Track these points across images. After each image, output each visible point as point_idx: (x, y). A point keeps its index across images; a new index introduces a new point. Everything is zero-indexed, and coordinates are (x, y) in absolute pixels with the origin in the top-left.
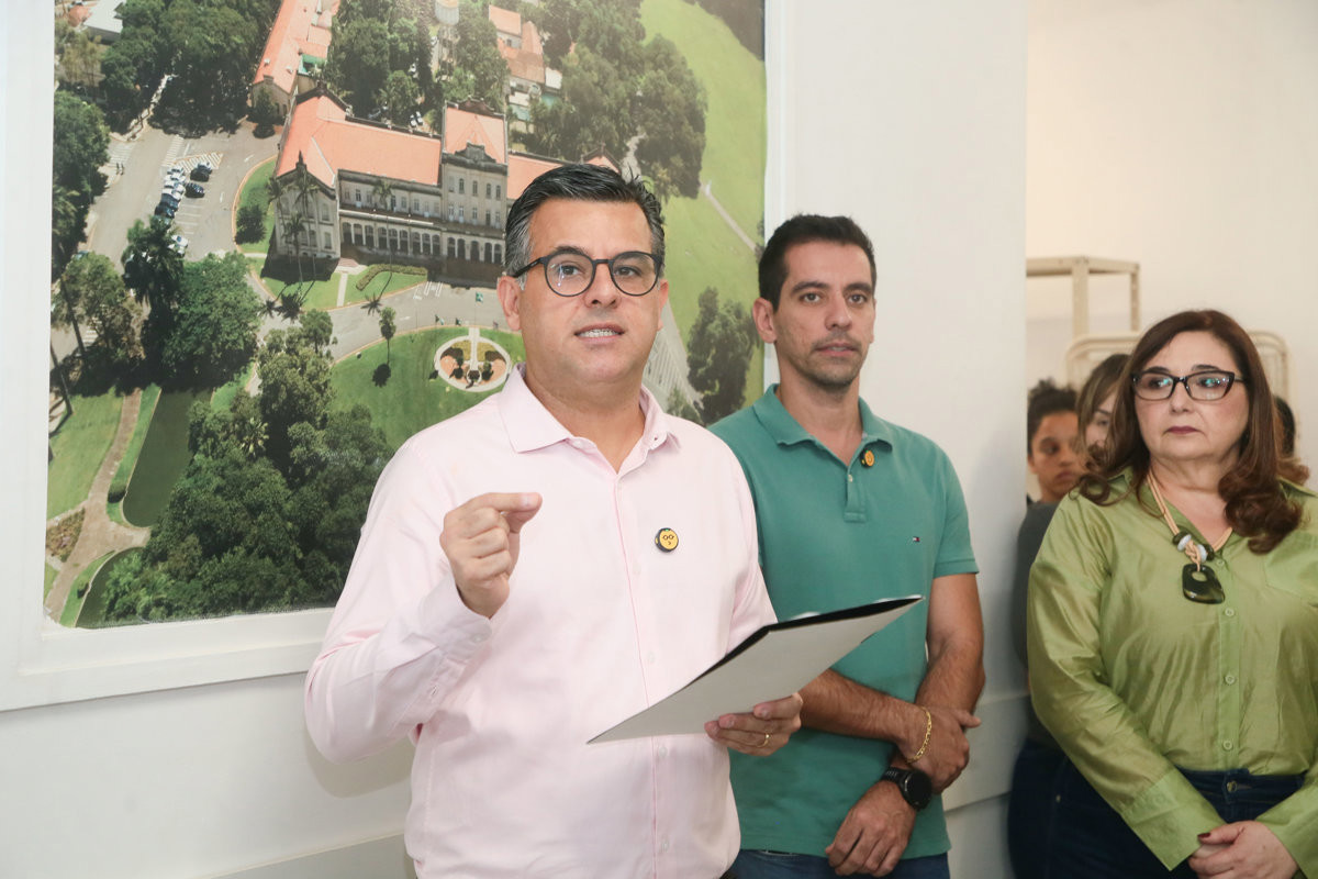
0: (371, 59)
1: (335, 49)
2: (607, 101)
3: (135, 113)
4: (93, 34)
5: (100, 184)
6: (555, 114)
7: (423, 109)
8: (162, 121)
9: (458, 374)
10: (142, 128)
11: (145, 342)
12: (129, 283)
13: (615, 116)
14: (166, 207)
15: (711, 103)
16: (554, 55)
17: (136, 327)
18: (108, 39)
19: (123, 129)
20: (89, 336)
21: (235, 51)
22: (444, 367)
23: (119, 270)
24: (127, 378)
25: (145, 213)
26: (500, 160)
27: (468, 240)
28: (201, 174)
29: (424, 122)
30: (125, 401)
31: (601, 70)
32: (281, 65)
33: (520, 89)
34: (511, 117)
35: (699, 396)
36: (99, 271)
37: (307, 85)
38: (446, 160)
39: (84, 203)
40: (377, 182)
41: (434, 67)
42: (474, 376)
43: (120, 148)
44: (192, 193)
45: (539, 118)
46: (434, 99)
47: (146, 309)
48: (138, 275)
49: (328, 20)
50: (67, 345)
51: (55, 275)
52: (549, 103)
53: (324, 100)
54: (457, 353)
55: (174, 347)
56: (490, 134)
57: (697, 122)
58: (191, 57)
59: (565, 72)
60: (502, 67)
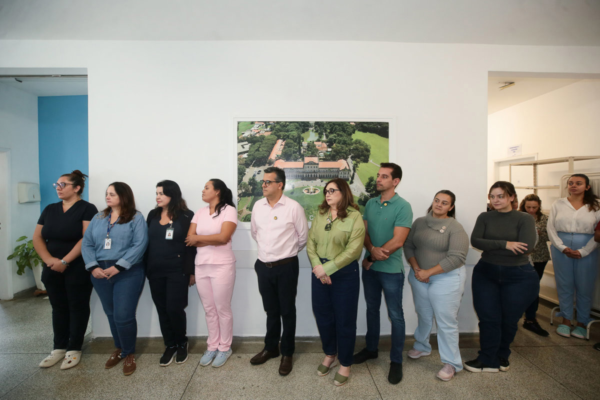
0: (290, 153)
1: (282, 153)
2: (343, 151)
3: (250, 166)
4: (243, 158)
5: (245, 174)
6: (330, 155)
7: (300, 158)
8: (254, 166)
9: (308, 192)
10: (251, 167)
11: (251, 191)
12: (249, 185)
13: (345, 153)
14: (254, 176)
15: (371, 147)
16: (329, 146)
17: (250, 189)
18: (245, 158)
19: (248, 168)
20: (243, 191)
21: (265, 156)
22: (305, 192)
23: (248, 183)
24: (249, 195)
25: (251, 177)
26: (317, 162)
27: (310, 174)
28: (260, 171)
29: (300, 160)
30: (248, 198)
31: (341, 147)
32: (273, 156)
33: (321, 152)
34: (319, 156)
35: (369, 194)
36: (245, 184)
37: (277, 158)
38: (305, 164)
39: (243, 177)
40: (291, 169)
41: (302, 152)
42: (311, 193)
43: (247, 170)
44: (258, 174)
45: (325, 156)
46: (302, 157)
47: (252, 187)
48: (250, 184)
49: (281, 150)
50: (240, 192)
51: (238, 185)
52: (328, 153)
53: (281, 160)
54: (308, 190)
55: (256, 191)
56: (315, 160)
57: (368, 151)
58: (258, 158)
59: (332, 148)
60: (317, 150)
